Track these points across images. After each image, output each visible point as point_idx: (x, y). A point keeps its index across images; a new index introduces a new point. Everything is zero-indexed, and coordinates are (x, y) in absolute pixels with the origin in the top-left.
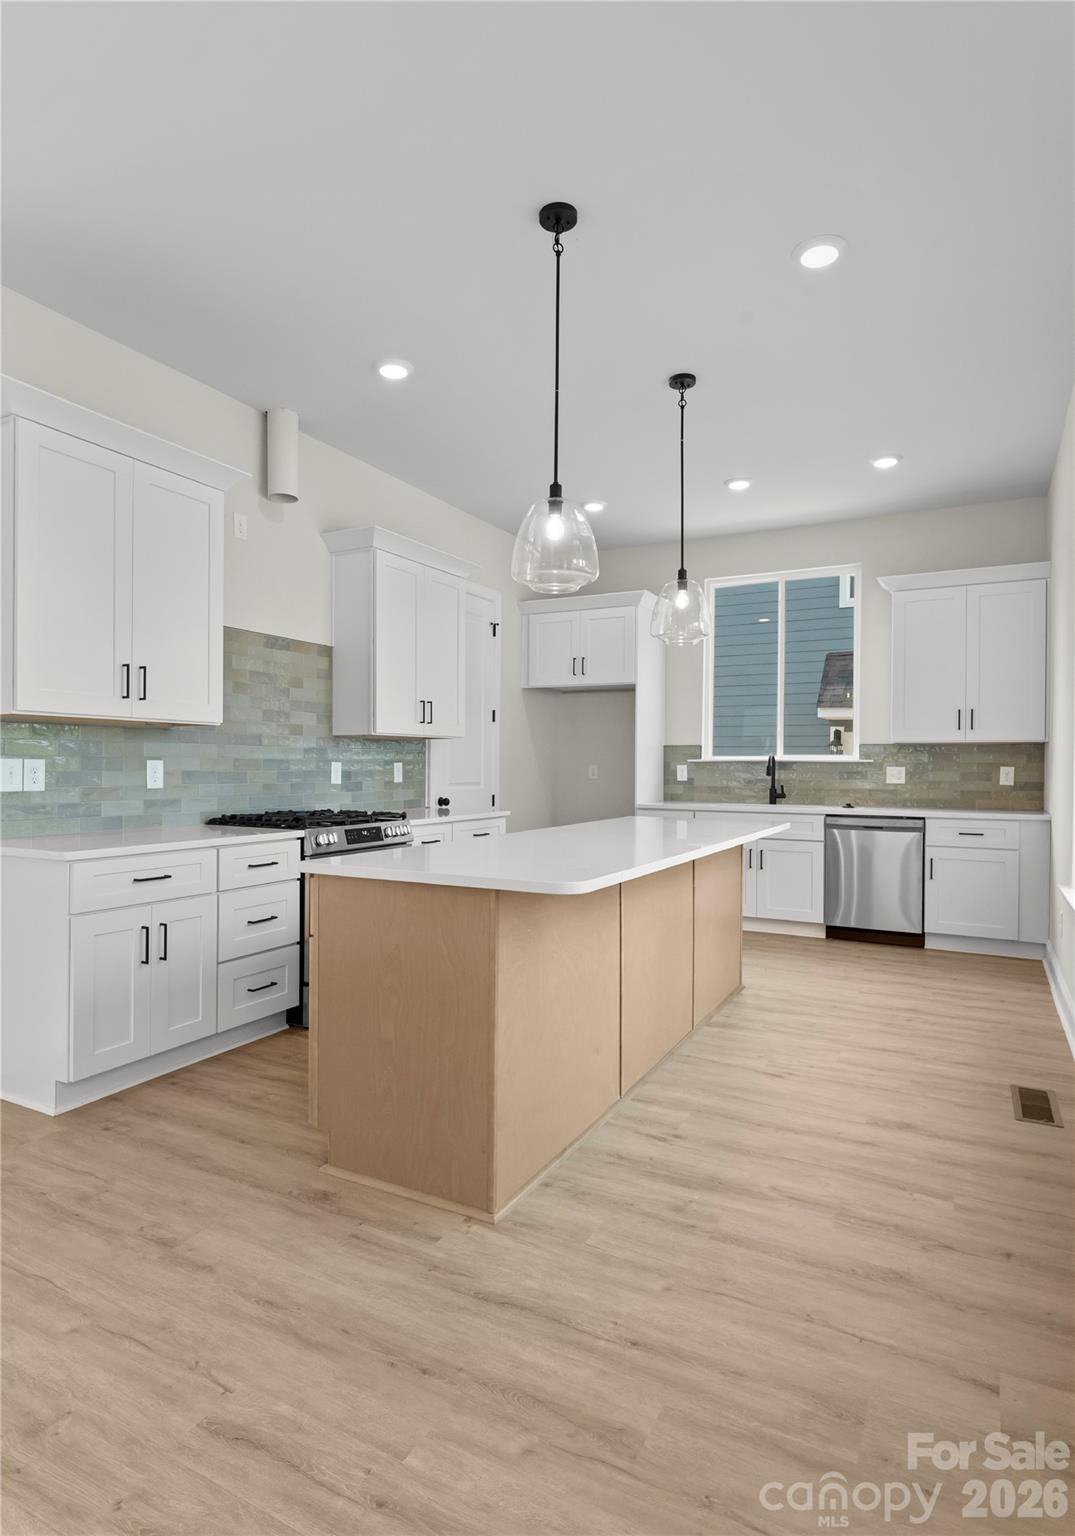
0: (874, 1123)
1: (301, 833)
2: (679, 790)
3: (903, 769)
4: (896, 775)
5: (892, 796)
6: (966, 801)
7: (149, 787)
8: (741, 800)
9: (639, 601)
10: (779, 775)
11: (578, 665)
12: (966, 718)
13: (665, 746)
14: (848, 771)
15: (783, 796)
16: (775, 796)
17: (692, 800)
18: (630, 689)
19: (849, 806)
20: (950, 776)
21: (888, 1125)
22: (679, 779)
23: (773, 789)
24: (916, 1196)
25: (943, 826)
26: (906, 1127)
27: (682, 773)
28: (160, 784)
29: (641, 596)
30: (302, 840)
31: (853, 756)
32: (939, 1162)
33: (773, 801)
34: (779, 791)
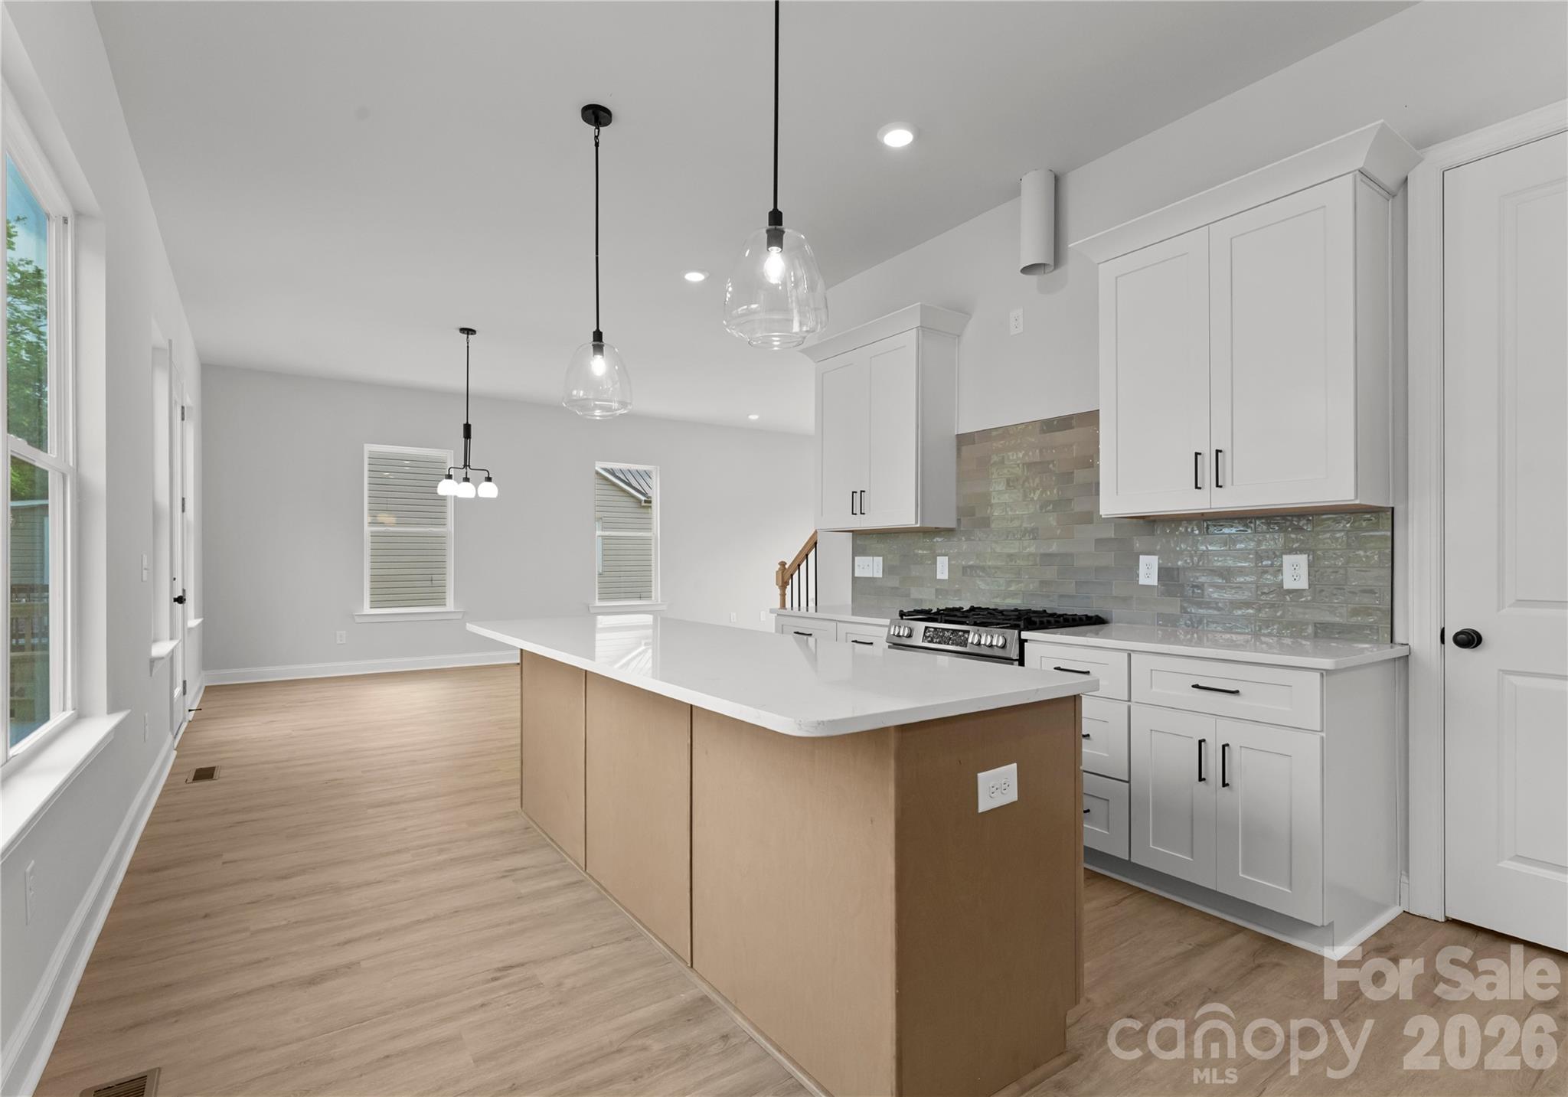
0: (350, 967)
7: (938, 578)
21: (336, 972)
24: (284, 923)
26: (312, 981)
28: (945, 576)
32: (267, 959)
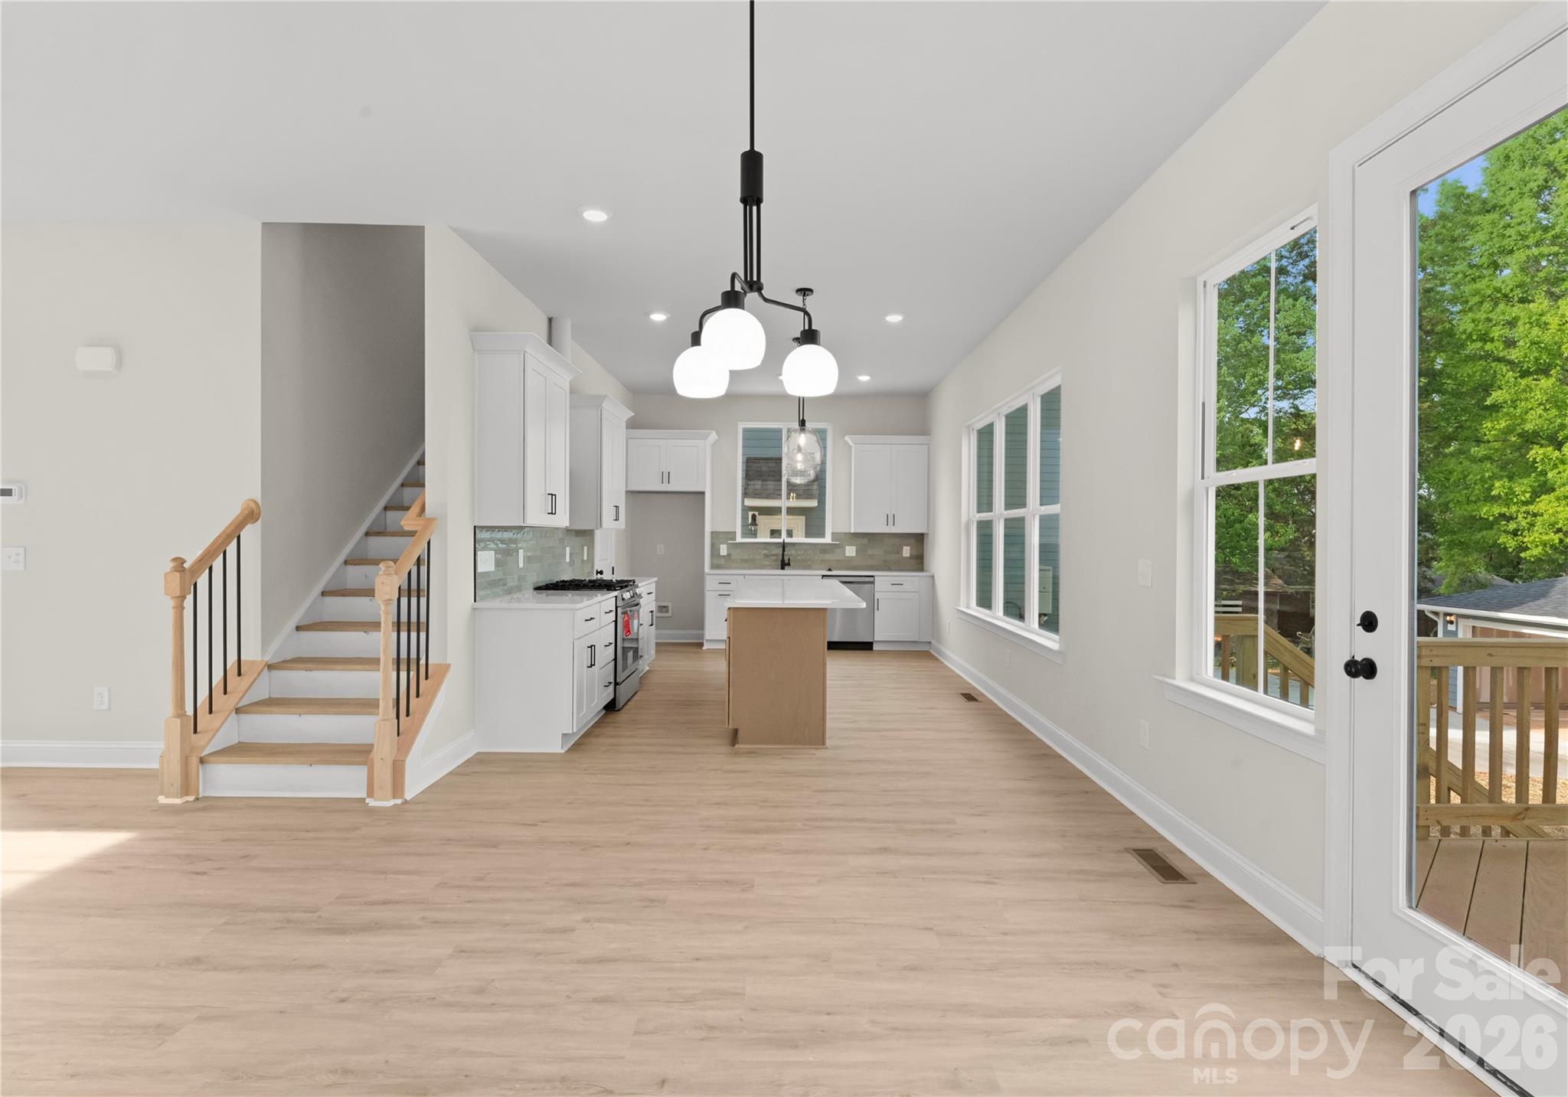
1: (615, 593)
2: (722, 561)
3: (854, 548)
4: (850, 551)
5: (849, 564)
6: (887, 566)
8: (763, 567)
9: (707, 437)
10: (788, 552)
11: (667, 477)
12: (891, 519)
13: (712, 532)
14: (825, 549)
15: (789, 564)
16: (784, 565)
17: (730, 568)
18: (703, 493)
19: (830, 570)
20: (877, 552)
22: (722, 554)
23: (783, 560)
25: (883, 580)
27: (723, 550)
29: (709, 434)
30: (616, 597)
31: (827, 539)
33: (783, 568)
34: (786, 561)
